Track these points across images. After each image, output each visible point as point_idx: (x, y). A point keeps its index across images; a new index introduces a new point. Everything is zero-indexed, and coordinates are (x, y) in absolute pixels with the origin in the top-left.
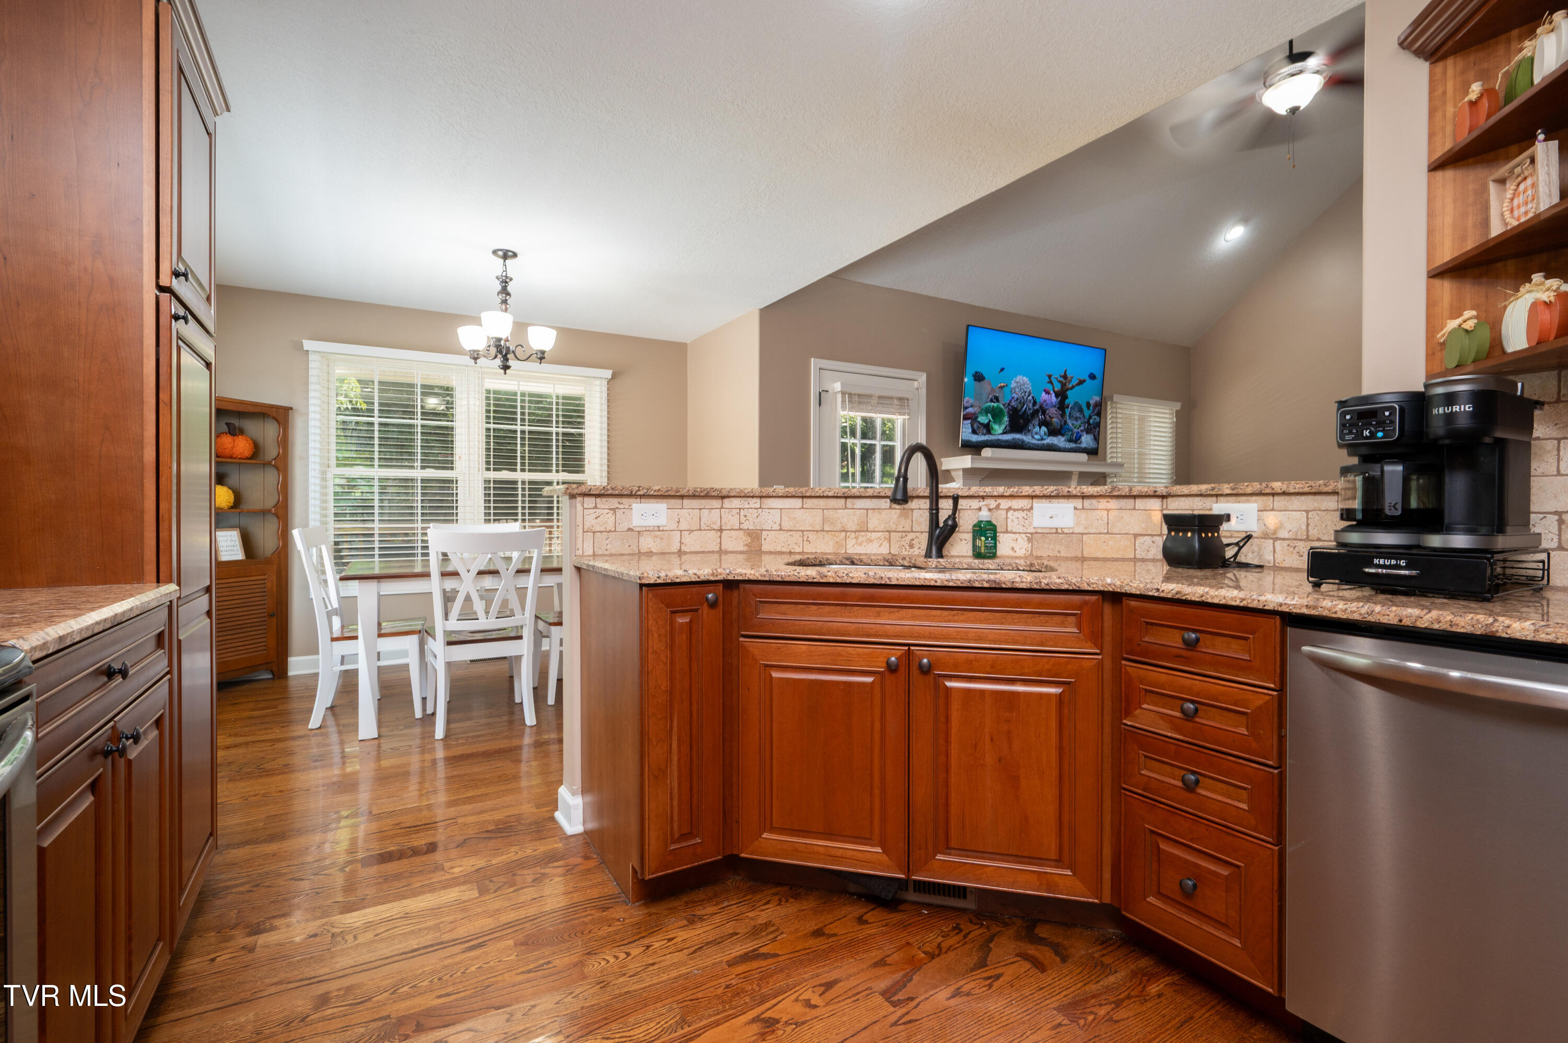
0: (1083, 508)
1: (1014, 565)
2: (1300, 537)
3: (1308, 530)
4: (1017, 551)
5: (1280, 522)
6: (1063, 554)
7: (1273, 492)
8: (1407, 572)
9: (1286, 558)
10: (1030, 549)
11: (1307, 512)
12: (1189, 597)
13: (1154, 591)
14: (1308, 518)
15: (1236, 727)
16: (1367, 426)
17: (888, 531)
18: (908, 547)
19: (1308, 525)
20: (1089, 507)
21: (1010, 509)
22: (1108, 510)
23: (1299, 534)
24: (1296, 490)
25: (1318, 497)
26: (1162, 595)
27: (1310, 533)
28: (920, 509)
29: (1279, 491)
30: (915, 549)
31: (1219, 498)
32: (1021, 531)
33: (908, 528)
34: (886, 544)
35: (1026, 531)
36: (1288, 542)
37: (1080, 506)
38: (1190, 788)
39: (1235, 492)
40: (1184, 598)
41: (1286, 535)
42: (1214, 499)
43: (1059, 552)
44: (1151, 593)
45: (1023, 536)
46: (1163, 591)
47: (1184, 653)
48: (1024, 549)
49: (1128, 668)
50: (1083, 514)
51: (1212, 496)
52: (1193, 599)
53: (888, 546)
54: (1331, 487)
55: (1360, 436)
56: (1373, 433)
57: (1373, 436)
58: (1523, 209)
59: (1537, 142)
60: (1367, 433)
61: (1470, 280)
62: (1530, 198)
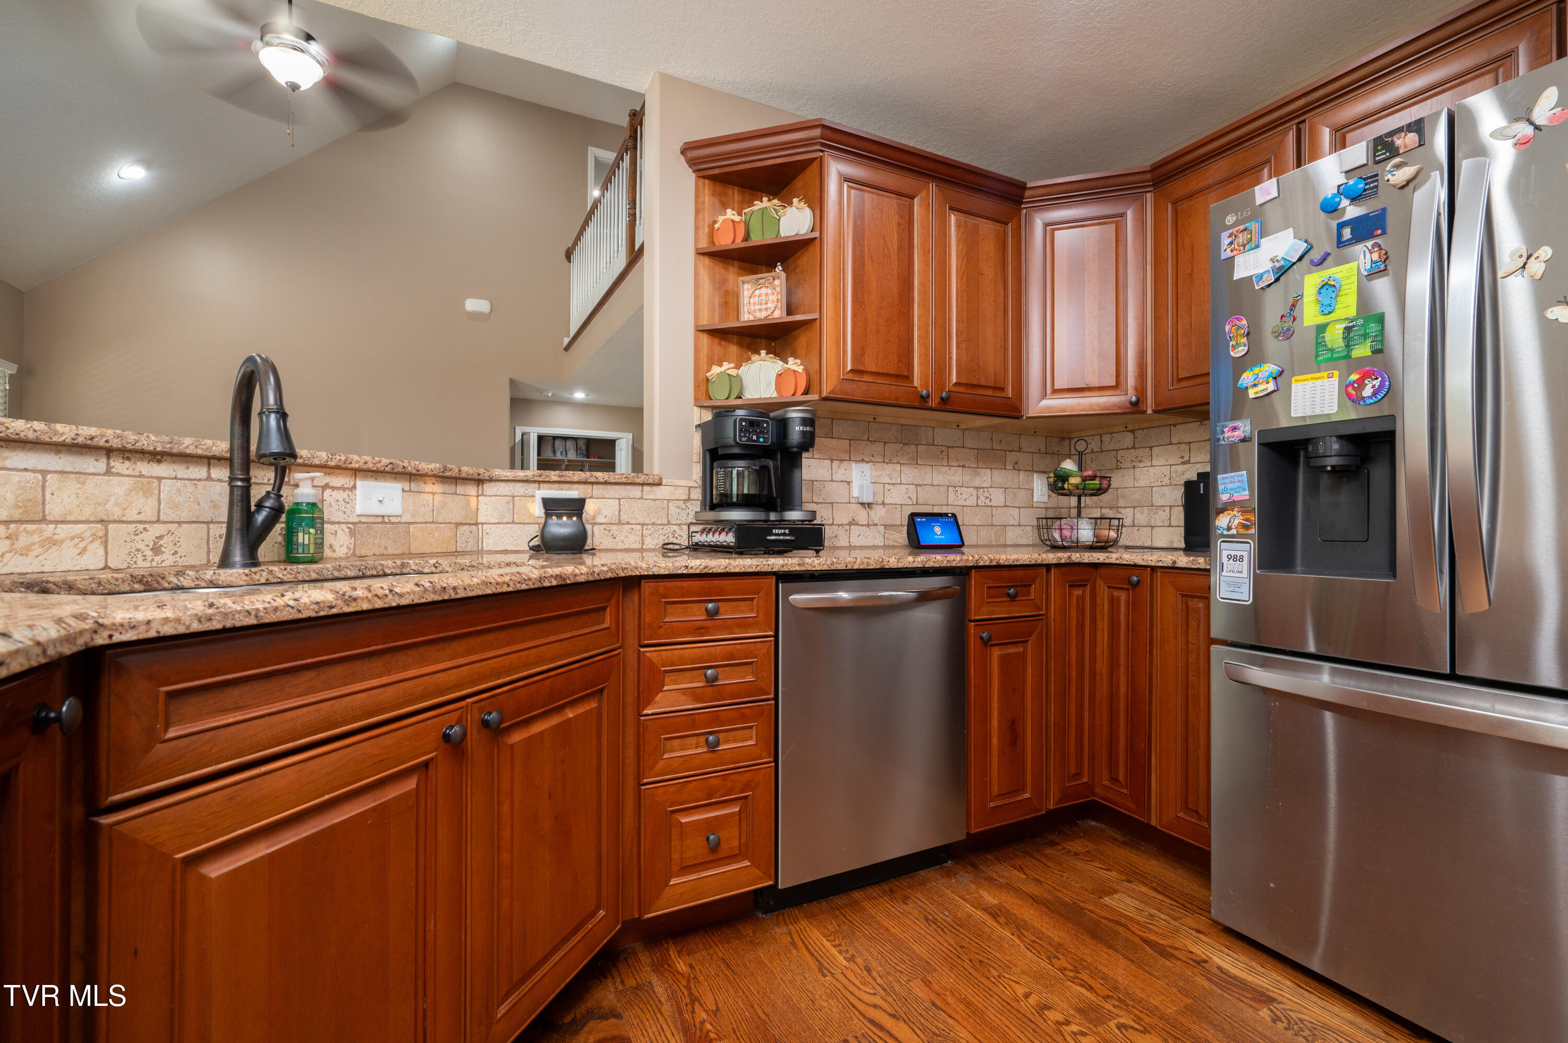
0: (410, 491)
1: (380, 568)
2: (613, 522)
3: (620, 516)
4: (337, 550)
5: (598, 508)
6: (390, 551)
7: (597, 481)
8: (789, 538)
9: (602, 541)
10: (352, 546)
11: (619, 499)
12: (715, 571)
13: (683, 568)
14: (620, 505)
15: (744, 677)
16: (755, 432)
17: (101, 521)
18: (149, 553)
19: (620, 510)
20: (416, 490)
21: (326, 486)
22: (433, 494)
23: (613, 518)
24: (616, 481)
25: (628, 487)
26: (691, 571)
27: (622, 518)
28: (175, 478)
29: (602, 480)
30: (165, 556)
31: (541, 485)
32: (342, 520)
33: (149, 514)
34: (96, 549)
35: (348, 520)
36: (604, 526)
37: (407, 488)
38: (712, 747)
39: (562, 479)
40: (711, 571)
41: (603, 521)
42: (537, 485)
43: (386, 548)
44: (679, 572)
45: (344, 526)
46: (692, 568)
47: (709, 623)
48: (345, 546)
49: (648, 654)
50: (411, 497)
51: (535, 482)
52: (719, 571)
53: (101, 551)
54: (642, 479)
55: (750, 439)
56: (758, 438)
57: (757, 441)
58: (758, 307)
59: (777, 269)
60: (755, 438)
61: (716, 340)
62: (764, 302)
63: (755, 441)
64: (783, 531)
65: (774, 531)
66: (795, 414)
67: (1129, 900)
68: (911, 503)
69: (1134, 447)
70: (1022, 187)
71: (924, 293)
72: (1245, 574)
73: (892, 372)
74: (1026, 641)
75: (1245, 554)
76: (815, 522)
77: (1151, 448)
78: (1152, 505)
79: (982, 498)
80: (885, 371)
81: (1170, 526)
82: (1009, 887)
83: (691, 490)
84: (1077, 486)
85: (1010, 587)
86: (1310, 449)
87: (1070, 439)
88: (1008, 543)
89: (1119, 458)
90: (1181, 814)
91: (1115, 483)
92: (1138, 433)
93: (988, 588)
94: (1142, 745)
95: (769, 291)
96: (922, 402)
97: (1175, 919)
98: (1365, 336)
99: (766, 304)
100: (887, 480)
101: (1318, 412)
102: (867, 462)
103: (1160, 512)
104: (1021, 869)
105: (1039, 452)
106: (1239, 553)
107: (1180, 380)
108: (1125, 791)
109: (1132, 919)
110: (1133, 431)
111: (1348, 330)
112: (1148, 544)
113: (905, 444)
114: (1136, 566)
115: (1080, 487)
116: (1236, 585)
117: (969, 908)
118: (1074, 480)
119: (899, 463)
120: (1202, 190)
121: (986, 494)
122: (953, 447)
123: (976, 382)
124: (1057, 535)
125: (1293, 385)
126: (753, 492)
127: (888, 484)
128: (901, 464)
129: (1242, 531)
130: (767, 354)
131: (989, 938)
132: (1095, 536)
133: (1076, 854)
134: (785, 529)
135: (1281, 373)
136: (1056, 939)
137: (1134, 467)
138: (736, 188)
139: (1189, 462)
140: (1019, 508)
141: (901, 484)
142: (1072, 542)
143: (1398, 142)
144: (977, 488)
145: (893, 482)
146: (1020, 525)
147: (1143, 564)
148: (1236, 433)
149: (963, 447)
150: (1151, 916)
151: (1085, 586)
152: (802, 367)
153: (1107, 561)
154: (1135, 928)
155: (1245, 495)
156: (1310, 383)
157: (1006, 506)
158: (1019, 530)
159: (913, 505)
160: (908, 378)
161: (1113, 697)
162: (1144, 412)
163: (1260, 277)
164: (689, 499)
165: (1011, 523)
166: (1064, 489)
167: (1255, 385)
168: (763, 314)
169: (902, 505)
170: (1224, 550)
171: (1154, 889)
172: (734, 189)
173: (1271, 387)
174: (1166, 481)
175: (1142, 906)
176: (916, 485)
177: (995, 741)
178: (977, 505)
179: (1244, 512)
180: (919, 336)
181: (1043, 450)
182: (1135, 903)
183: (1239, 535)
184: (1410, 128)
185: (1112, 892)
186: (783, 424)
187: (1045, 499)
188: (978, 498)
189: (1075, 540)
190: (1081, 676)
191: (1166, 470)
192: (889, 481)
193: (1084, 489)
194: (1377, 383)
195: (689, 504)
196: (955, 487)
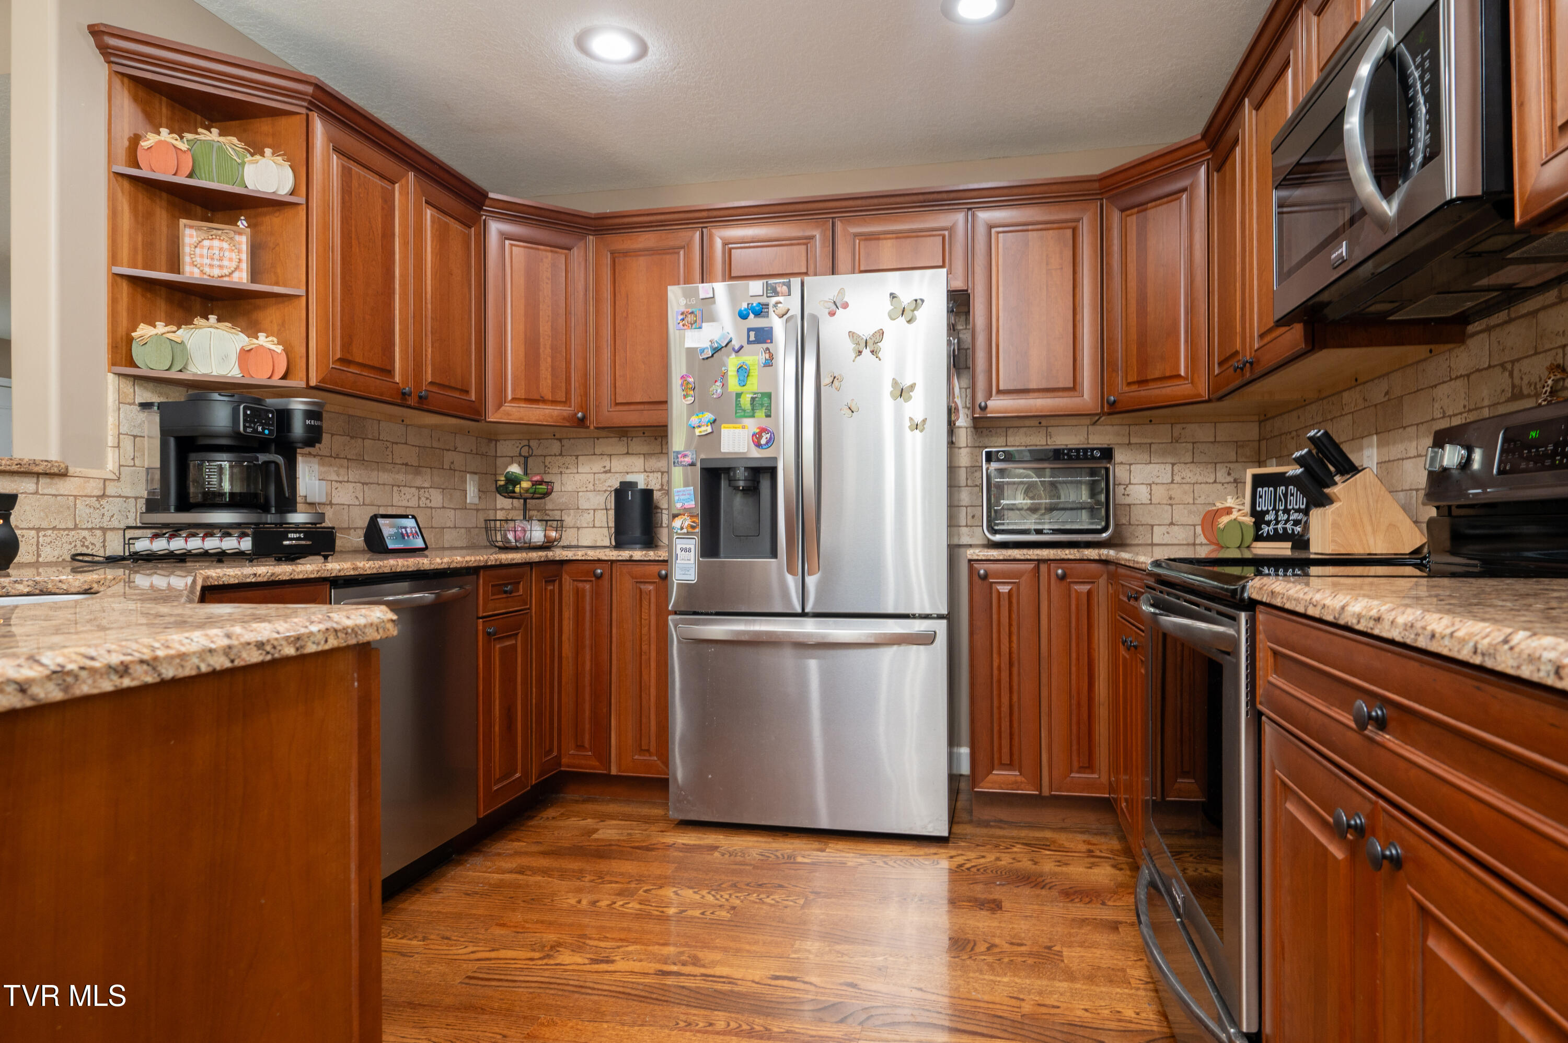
8: (303, 542)
16: (260, 423)
55: (255, 431)
56: (264, 429)
57: (263, 433)
58: (208, 261)
59: (239, 223)
60: (260, 429)
61: (139, 290)
62: (216, 257)
63: (260, 433)
64: (298, 535)
65: (289, 536)
66: (298, 405)
67: (609, 831)
68: (357, 503)
69: (561, 455)
70: (484, 195)
71: (404, 285)
72: (692, 561)
73: (378, 366)
74: (517, 634)
75: (693, 547)
76: (323, 525)
77: (577, 457)
78: (578, 508)
79: (423, 499)
80: (371, 363)
81: (594, 527)
82: (517, 853)
83: (107, 483)
84: (527, 490)
85: (506, 585)
86: (732, 474)
87: (496, 441)
88: (446, 546)
89: (547, 464)
90: (636, 757)
91: (557, 487)
92: (565, 442)
93: (493, 586)
94: (605, 710)
95: (225, 245)
96: (401, 399)
97: (646, 830)
98: (762, 405)
99: (221, 259)
100: (334, 477)
101: (736, 450)
102: (315, 456)
103: (586, 515)
104: (519, 840)
105: (471, 453)
106: (688, 547)
107: (617, 404)
108: (590, 753)
109: (619, 840)
110: (560, 440)
111: (753, 399)
112: (574, 543)
113: (352, 438)
114: (599, 561)
115: (531, 491)
116: (685, 569)
117: (496, 876)
118: (525, 484)
119: (346, 458)
120: (635, 251)
121: (427, 495)
122: (397, 443)
123: (447, 384)
124: (510, 536)
125: (722, 430)
126: (237, 490)
127: (336, 481)
128: (348, 459)
129: (690, 530)
130: (219, 320)
131: (528, 886)
132: (545, 536)
133: (553, 818)
134: (300, 532)
135: (715, 421)
136: (576, 868)
137: (561, 473)
138: (164, 99)
139: (609, 471)
140: (455, 509)
141: (348, 481)
142: (525, 543)
143: (779, 289)
144: (419, 488)
145: (341, 479)
146: (455, 527)
147: (606, 558)
148: (686, 459)
149: (406, 443)
150: (629, 834)
151: (554, 581)
152: (281, 347)
153: (574, 558)
154: (623, 844)
155: (692, 504)
156: (732, 430)
157: (443, 507)
158: (454, 533)
159: (360, 505)
160: (389, 372)
161: (578, 676)
162: (588, 427)
163: (702, 351)
164: (104, 496)
165: (448, 525)
166: (514, 492)
167: (699, 427)
168: (216, 272)
169: (349, 505)
170: (679, 544)
171: (621, 820)
172: (161, 100)
173: (709, 430)
174: (591, 487)
175: (620, 831)
176: (363, 484)
177: (497, 728)
178: (419, 507)
179: (691, 516)
180: (400, 330)
181: (474, 451)
182: (616, 831)
183: (688, 533)
184: (784, 284)
185: (595, 831)
186: (284, 416)
187: (476, 501)
188: (419, 498)
189: (527, 541)
190: (552, 662)
191: (590, 477)
192: (337, 479)
193: (534, 493)
194: (768, 436)
195: (103, 502)
196: (399, 486)
